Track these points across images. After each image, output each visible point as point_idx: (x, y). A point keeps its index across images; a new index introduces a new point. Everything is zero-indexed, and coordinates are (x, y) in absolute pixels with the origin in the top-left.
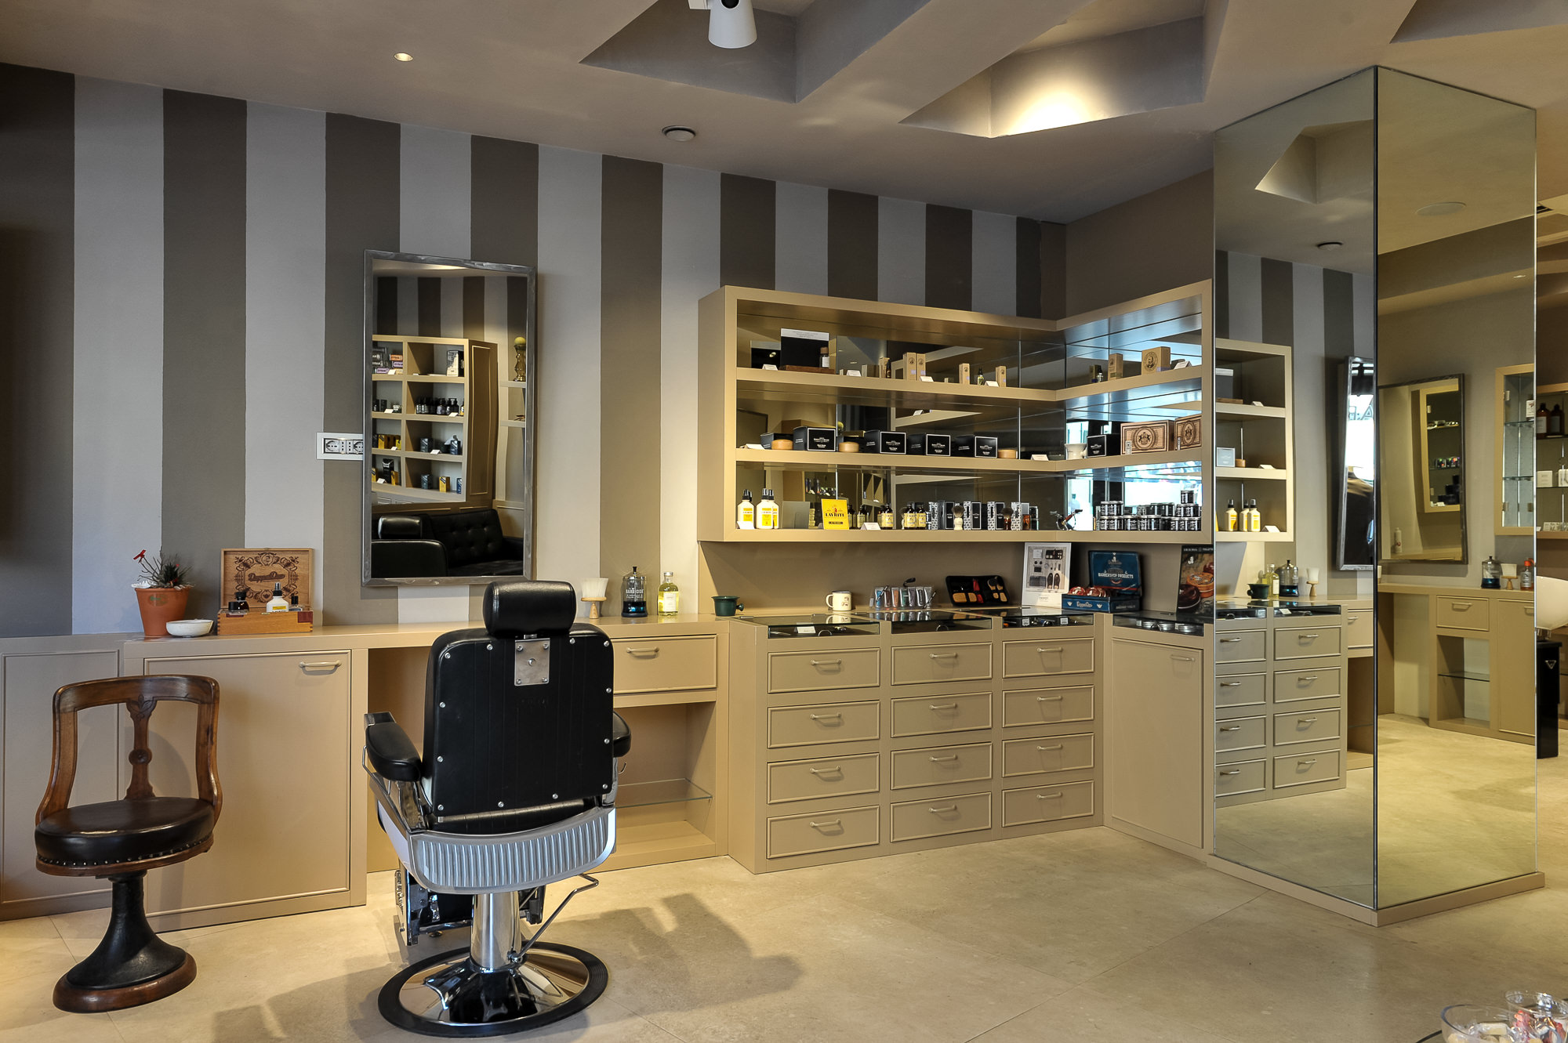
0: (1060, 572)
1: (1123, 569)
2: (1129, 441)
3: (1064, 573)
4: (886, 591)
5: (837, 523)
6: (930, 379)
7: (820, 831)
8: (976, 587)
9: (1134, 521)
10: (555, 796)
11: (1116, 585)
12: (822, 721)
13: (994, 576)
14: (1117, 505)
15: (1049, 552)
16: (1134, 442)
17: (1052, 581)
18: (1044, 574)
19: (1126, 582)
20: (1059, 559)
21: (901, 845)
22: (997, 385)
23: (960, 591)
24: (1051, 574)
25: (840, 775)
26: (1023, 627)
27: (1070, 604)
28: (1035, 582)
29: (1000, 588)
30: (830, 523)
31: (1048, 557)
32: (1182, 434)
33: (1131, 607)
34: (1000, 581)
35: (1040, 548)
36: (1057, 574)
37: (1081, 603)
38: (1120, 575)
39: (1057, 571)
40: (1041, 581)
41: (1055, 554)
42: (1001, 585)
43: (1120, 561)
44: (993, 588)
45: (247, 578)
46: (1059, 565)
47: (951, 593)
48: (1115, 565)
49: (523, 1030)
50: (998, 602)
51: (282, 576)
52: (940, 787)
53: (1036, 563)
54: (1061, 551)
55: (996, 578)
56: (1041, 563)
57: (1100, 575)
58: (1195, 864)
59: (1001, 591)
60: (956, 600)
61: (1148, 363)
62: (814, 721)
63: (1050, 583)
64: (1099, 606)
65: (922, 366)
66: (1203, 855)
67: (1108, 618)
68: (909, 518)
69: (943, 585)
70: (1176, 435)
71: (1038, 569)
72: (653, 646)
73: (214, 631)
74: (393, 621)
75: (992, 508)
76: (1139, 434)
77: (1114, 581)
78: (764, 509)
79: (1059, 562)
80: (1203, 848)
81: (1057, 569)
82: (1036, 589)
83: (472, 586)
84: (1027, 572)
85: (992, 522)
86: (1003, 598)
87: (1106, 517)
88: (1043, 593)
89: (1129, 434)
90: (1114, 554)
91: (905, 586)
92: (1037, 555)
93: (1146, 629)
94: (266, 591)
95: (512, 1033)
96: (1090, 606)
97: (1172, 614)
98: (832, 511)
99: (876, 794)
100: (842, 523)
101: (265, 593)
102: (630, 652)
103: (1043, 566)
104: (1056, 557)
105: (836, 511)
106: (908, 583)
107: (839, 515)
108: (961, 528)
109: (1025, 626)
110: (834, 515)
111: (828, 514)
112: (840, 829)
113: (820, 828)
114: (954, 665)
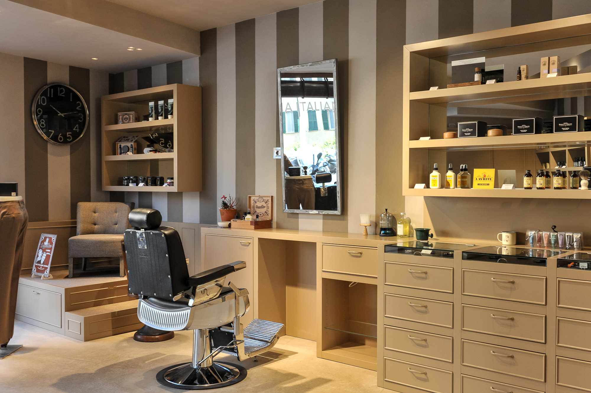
4: (537, 234)
5: (484, 184)
12: (416, 308)
25: (427, 344)
26: (579, 269)
30: (479, 184)
45: (256, 207)
51: (264, 207)
62: (410, 307)
65: (554, 66)
72: (360, 251)
73: (229, 226)
74: (296, 229)
83: (323, 215)
91: (555, 231)
94: (261, 212)
98: (482, 177)
100: (488, 184)
101: (260, 213)
102: (349, 253)
105: (485, 176)
106: (554, 228)
107: (487, 179)
108: (587, 188)
109: (583, 269)
110: (482, 179)
111: (478, 179)
112: (427, 378)
113: (414, 373)
114: (511, 289)
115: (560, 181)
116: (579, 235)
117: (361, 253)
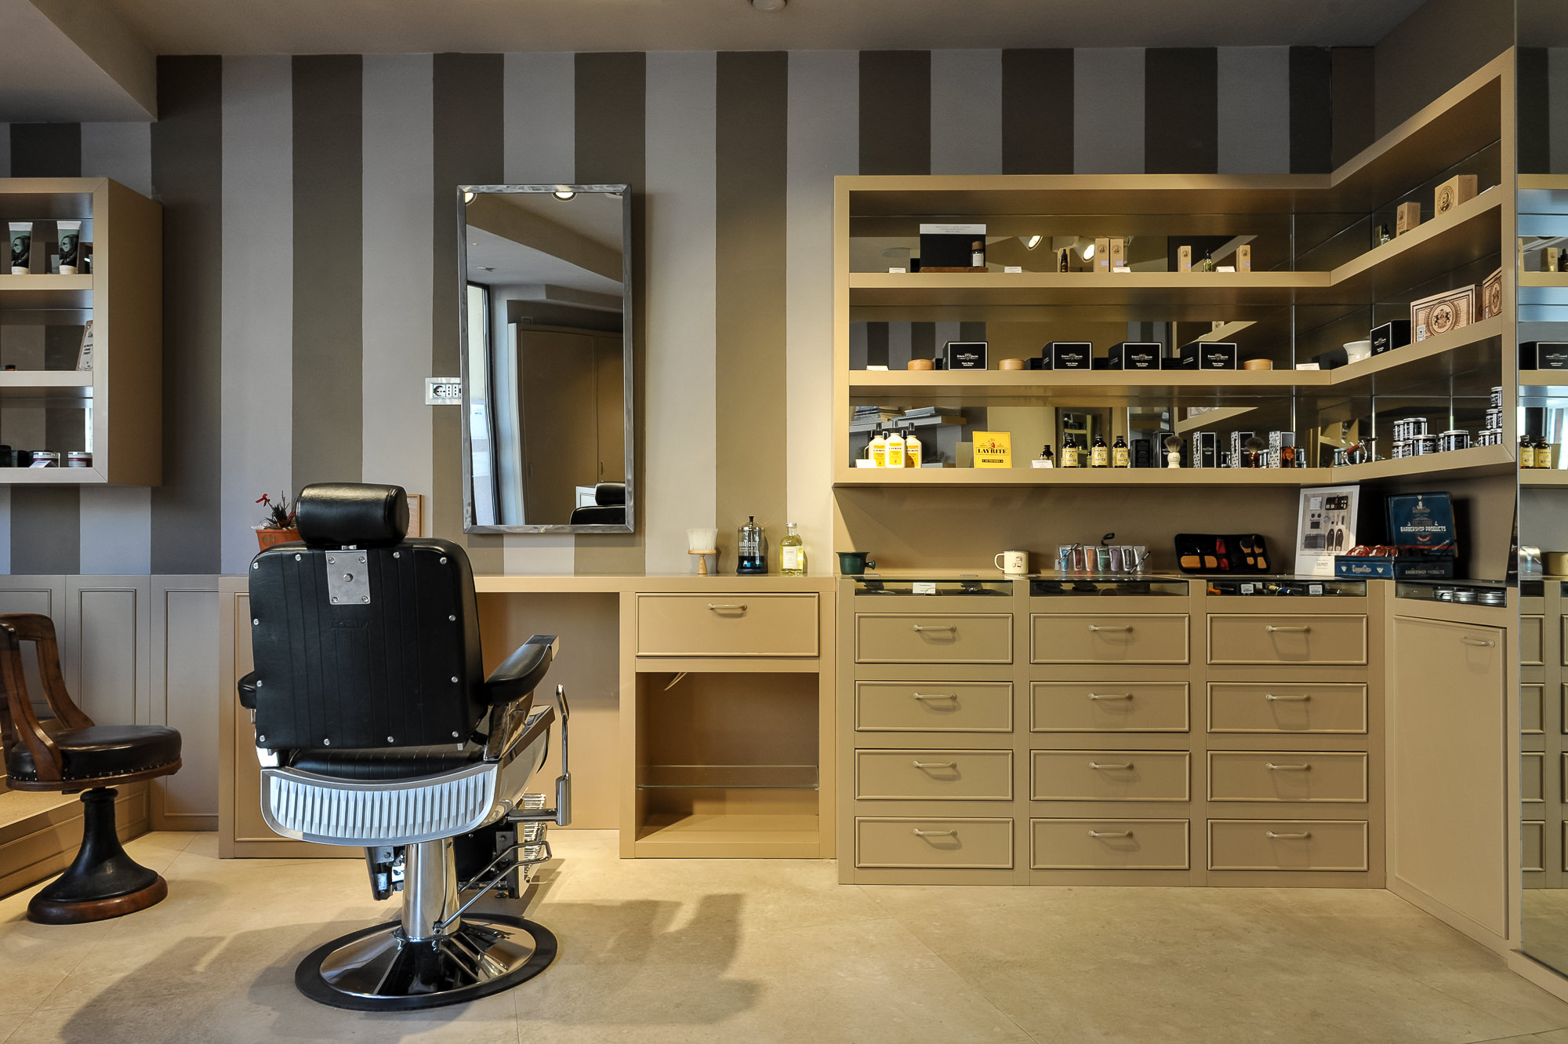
0: (1343, 527)
1: (1433, 518)
2: (1422, 327)
3: (1348, 528)
4: (1076, 551)
5: (993, 461)
6: (1127, 270)
7: (927, 841)
8: (1222, 550)
9: (1428, 443)
10: (390, 739)
11: (1424, 544)
12: (929, 702)
13: (1251, 536)
14: (1414, 423)
15: (1330, 501)
16: (1428, 326)
17: (1334, 539)
18: (1323, 530)
19: (1437, 538)
20: (1342, 508)
21: (1041, 873)
22: (1234, 271)
23: (1195, 553)
24: (1332, 530)
25: (955, 774)
26: (1242, 595)
27: (1344, 569)
28: (1312, 543)
29: (1258, 550)
30: (984, 461)
31: (1328, 506)
32: (1490, 303)
33: (1435, 572)
34: (1260, 540)
35: (1318, 496)
36: (1340, 530)
37: (1357, 567)
38: (1429, 528)
39: (1340, 526)
40: (1320, 541)
41: (1337, 503)
42: (1259, 547)
43: (1427, 507)
44: (1247, 551)
46: (1343, 518)
47: (1180, 554)
48: (1422, 514)
49: (388, 1010)
50: (1254, 569)
52: (1108, 804)
53: (1313, 516)
54: (1346, 498)
55: (1253, 537)
56: (1319, 516)
57: (1402, 529)
58: (1492, 960)
59: (1260, 555)
60: (1184, 565)
61: (1442, 205)
62: (917, 702)
63: (1330, 544)
64: (1380, 570)
65: (1117, 255)
66: (1507, 949)
67: (1390, 585)
68: (1097, 453)
69: (1170, 545)
70: (1484, 304)
71: (1315, 525)
72: (742, 602)
74: (499, 571)
75: (1235, 440)
76: (1435, 314)
77: (1421, 537)
78: (891, 444)
79: (1343, 513)
80: (1508, 939)
81: (1340, 523)
82: (1312, 551)
83: (578, 535)
84: (1303, 529)
85: (1236, 458)
86: (1262, 563)
87: (1401, 444)
88: (1321, 558)
89: (1422, 315)
90: (1420, 497)
91: (1103, 544)
92: (1315, 505)
93: (1459, 602)
95: (376, 1011)
96: (1368, 570)
97: (1501, 582)
98: (988, 446)
99: (1009, 804)
100: (1001, 461)
102: (712, 609)
103: (1322, 520)
104: (1339, 507)
105: (994, 446)
106: (1107, 539)
107: (998, 451)
108: (1178, 466)
109: (1247, 594)
110: (990, 451)
111: (981, 450)
112: (956, 842)
113: (927, 838)
114: (1127, 642)
115: (1105, 455)
116: (1143, 548)
117: (744, 608)
